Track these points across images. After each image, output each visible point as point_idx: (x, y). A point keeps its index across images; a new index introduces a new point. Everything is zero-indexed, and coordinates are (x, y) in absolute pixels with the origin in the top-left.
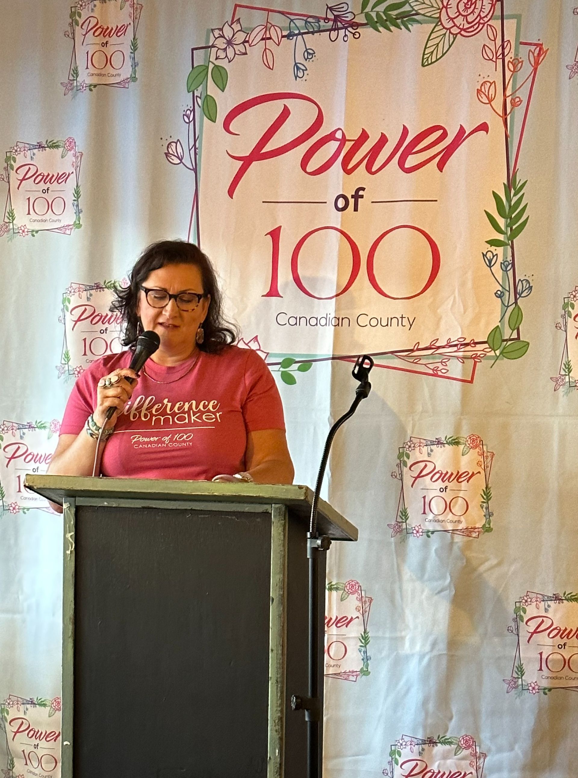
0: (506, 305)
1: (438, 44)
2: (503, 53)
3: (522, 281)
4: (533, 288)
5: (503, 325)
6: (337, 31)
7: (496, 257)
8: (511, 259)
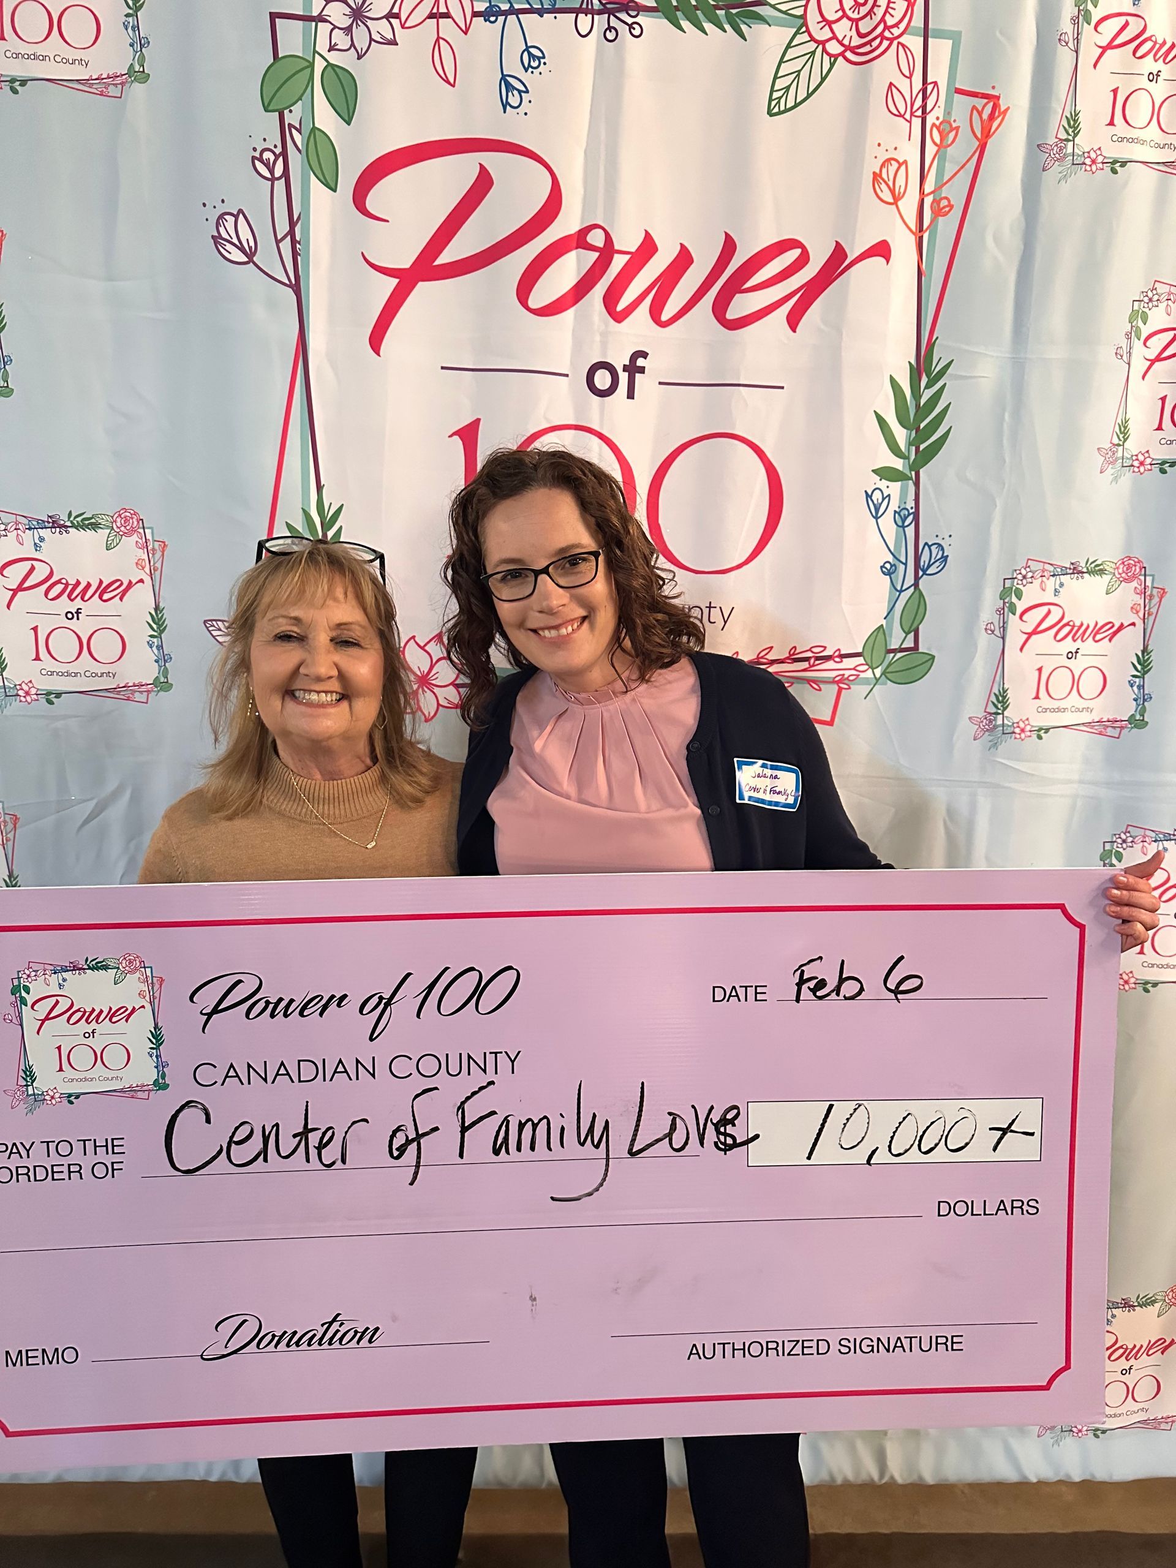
0: (899, 588)
1: (799, 71)
2: (924, 107)
3: (929, 547)
4: (949, 559)
5: (890, 625)
6: (590, 16)
7: (887, 499)
8: (913, 505)
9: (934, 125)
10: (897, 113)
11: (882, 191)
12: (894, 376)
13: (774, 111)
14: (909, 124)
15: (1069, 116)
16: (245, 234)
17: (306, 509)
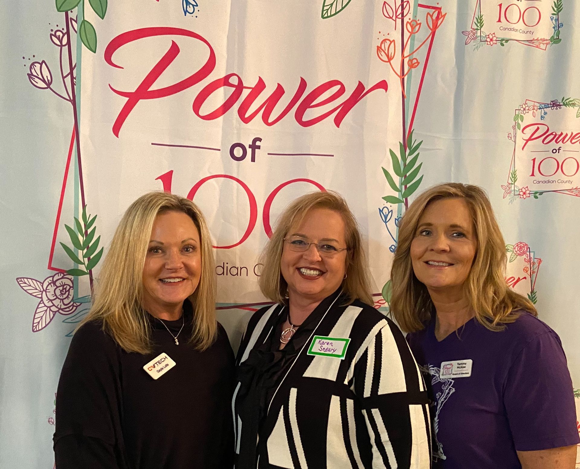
7: (391, 212)
9: (408, 22)
10: (388, 16)
11: (382, 56)
12: (392, 149)
13: (325, 16)
14: (395, 22)
15: (477, 17)
16: (46, 73)
17: (76, 217)
